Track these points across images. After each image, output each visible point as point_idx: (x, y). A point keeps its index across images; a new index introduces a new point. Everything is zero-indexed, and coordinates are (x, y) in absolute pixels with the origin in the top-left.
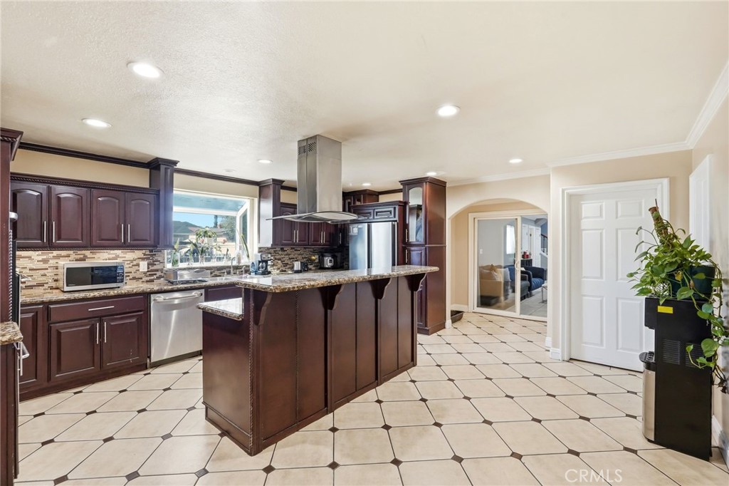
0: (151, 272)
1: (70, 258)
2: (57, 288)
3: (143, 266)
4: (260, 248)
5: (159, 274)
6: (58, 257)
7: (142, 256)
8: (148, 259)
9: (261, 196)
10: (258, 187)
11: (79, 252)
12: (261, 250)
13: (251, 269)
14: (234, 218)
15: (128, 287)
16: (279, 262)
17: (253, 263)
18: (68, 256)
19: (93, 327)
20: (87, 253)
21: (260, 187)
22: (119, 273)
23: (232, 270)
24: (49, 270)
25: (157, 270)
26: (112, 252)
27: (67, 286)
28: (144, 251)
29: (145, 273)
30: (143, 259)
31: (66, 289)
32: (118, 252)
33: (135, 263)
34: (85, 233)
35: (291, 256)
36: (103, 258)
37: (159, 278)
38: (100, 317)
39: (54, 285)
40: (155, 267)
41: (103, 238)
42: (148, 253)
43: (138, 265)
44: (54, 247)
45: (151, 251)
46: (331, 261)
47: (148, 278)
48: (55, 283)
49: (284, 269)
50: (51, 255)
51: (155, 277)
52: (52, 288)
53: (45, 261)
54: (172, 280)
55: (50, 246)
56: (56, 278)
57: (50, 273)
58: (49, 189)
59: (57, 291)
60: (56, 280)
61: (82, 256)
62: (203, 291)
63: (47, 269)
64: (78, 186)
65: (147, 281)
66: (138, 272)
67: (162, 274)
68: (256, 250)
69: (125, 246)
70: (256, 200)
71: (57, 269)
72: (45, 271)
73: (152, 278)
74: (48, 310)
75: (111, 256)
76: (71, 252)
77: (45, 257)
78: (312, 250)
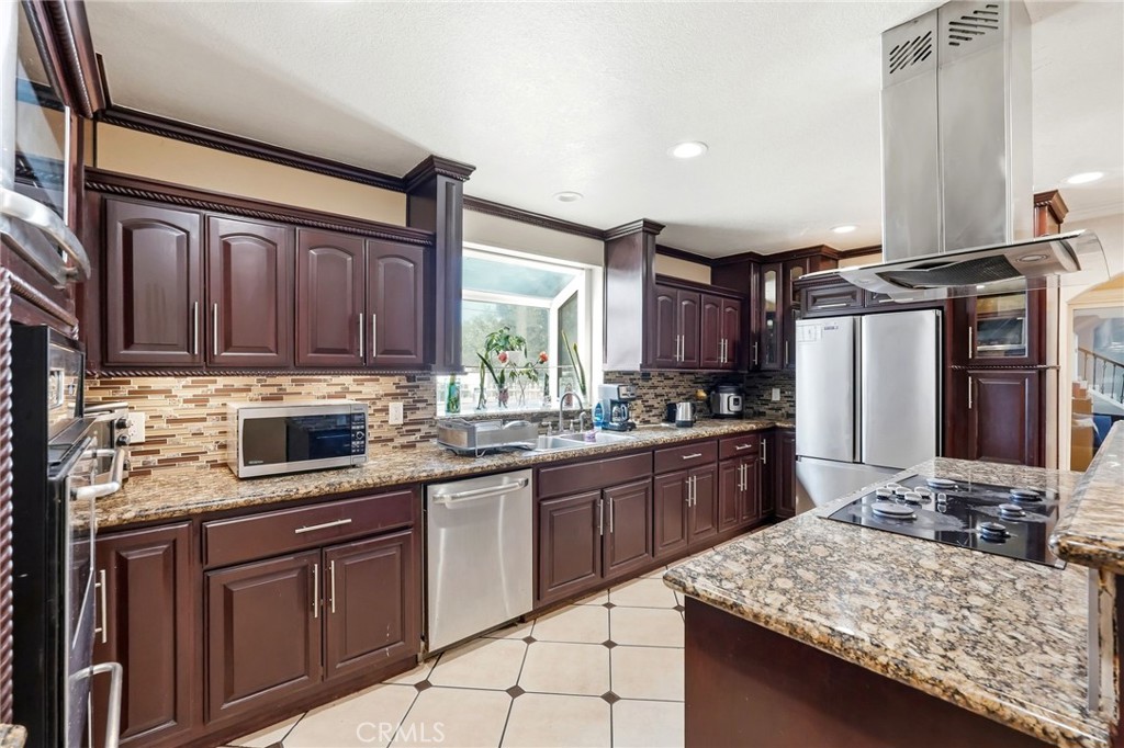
0: (410, 426)
1: (251, 394)
2: (225, 465)
3: (396, 412)
4: (606, 373)
5: (425, 429)
6: (227, 391)
7: (393, 390)
8: (404, 395)
9: (611, 261)
10: (601, 244)
11: (270, 381)
12: (609, 377)
13: (595, 419)
14: (544, 313)
15: (377, 465)
16: (639, 402)
17: (599, 406)
18: (247, 389)
19: (306, 573)
20: (285, 381)
21: (607, 243)
22: (355, 431)
23: (561, 420)
24: (209, 423)
25: (420, 422)
26: (336, 380)
27: (246, 464)
28: (396, 379)
29: (398, 428)
30: (395, 397)
31: (245, 471)
32: (347, 380)
33: (379, 405)
34: (282, 336)
35: (659, 391)
36: (319, 395)
37: (426, 438)
38: (320, 547)
39: (218, 456)
40: (419, 415)
41: (320, 346)
42: (404, 383)
43: (385, 410)
44: (214, 368)
45: (409, 379)
46: (736, 400)
47: (404, 440)
48: (221, 452)
49: (646, 417)
50: (212, 387)
51: (418, 435)
52: (214, 465)
53: (200, 401)
54: (465, 446)
55: (207, 365)
56: (222, 440)
57: (210, 428)
58: (205, 222)
59: (225, 470)
60: (223, 447)
61: (275, 390)
62: (528, 474)
63: (204, 420)
64: (270, 219)
65: (403, 447)
66: (385, 426)
67: (434, 431)
68: (598, 378)
69: (367, 367)
70: (599, 270)
71: (224, 419)
72: (200, 425)
73: (412, 438)
74: (202, 534)
75: (333, 390)
76: (252, 380)
77: (199, 391)
78: (692, 377)
